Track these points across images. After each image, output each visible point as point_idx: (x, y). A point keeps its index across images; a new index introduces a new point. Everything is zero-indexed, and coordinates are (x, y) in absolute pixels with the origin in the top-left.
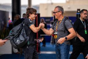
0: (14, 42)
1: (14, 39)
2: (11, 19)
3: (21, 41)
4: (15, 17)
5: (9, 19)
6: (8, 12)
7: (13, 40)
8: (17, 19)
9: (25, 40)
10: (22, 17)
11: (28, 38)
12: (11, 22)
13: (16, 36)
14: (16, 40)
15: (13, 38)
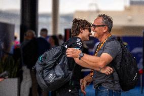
0: (43, 77)
1: (45, 71)
2: (18, 39)
3: (57, 76)
4: (26, 35)
5: (16, 38)
6: (13, 26)
7: (43, 73)
8: (30, 39)
9: (66, 76)
10: (39, 36)
11: (71, 73)
12: (19, 44)
13: (50, 66)
14: (48, 74)
15: (44, 69)
